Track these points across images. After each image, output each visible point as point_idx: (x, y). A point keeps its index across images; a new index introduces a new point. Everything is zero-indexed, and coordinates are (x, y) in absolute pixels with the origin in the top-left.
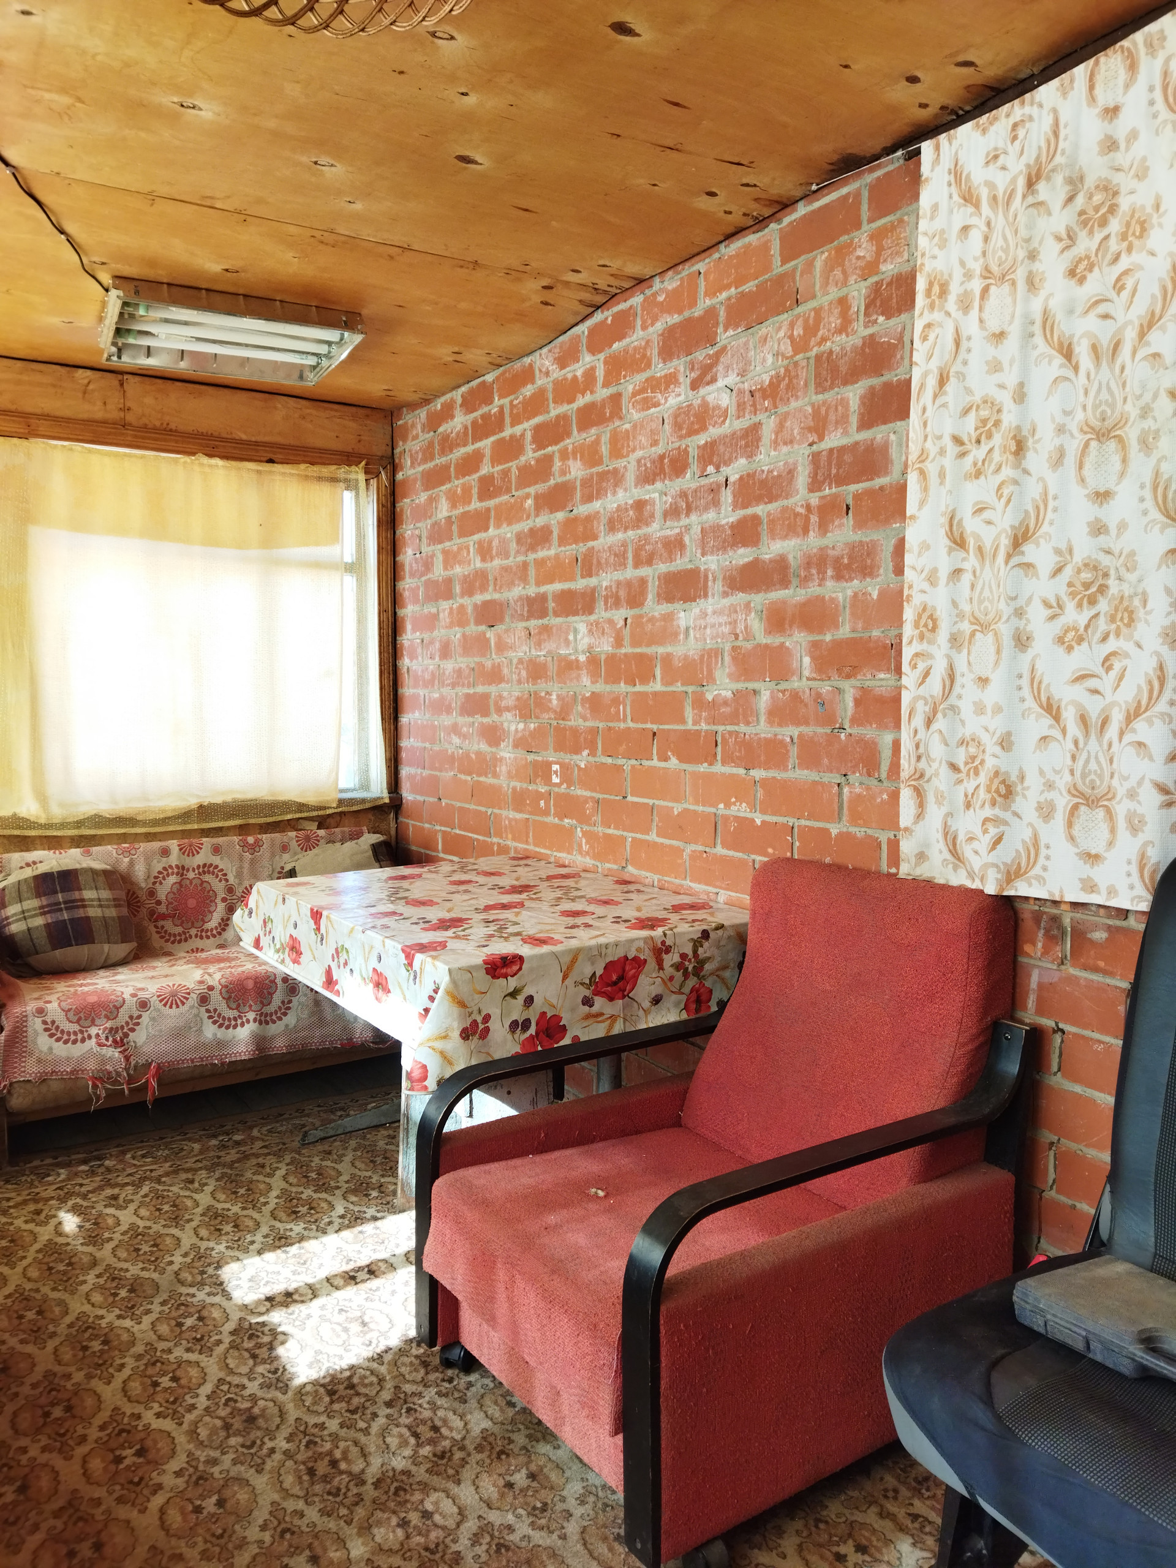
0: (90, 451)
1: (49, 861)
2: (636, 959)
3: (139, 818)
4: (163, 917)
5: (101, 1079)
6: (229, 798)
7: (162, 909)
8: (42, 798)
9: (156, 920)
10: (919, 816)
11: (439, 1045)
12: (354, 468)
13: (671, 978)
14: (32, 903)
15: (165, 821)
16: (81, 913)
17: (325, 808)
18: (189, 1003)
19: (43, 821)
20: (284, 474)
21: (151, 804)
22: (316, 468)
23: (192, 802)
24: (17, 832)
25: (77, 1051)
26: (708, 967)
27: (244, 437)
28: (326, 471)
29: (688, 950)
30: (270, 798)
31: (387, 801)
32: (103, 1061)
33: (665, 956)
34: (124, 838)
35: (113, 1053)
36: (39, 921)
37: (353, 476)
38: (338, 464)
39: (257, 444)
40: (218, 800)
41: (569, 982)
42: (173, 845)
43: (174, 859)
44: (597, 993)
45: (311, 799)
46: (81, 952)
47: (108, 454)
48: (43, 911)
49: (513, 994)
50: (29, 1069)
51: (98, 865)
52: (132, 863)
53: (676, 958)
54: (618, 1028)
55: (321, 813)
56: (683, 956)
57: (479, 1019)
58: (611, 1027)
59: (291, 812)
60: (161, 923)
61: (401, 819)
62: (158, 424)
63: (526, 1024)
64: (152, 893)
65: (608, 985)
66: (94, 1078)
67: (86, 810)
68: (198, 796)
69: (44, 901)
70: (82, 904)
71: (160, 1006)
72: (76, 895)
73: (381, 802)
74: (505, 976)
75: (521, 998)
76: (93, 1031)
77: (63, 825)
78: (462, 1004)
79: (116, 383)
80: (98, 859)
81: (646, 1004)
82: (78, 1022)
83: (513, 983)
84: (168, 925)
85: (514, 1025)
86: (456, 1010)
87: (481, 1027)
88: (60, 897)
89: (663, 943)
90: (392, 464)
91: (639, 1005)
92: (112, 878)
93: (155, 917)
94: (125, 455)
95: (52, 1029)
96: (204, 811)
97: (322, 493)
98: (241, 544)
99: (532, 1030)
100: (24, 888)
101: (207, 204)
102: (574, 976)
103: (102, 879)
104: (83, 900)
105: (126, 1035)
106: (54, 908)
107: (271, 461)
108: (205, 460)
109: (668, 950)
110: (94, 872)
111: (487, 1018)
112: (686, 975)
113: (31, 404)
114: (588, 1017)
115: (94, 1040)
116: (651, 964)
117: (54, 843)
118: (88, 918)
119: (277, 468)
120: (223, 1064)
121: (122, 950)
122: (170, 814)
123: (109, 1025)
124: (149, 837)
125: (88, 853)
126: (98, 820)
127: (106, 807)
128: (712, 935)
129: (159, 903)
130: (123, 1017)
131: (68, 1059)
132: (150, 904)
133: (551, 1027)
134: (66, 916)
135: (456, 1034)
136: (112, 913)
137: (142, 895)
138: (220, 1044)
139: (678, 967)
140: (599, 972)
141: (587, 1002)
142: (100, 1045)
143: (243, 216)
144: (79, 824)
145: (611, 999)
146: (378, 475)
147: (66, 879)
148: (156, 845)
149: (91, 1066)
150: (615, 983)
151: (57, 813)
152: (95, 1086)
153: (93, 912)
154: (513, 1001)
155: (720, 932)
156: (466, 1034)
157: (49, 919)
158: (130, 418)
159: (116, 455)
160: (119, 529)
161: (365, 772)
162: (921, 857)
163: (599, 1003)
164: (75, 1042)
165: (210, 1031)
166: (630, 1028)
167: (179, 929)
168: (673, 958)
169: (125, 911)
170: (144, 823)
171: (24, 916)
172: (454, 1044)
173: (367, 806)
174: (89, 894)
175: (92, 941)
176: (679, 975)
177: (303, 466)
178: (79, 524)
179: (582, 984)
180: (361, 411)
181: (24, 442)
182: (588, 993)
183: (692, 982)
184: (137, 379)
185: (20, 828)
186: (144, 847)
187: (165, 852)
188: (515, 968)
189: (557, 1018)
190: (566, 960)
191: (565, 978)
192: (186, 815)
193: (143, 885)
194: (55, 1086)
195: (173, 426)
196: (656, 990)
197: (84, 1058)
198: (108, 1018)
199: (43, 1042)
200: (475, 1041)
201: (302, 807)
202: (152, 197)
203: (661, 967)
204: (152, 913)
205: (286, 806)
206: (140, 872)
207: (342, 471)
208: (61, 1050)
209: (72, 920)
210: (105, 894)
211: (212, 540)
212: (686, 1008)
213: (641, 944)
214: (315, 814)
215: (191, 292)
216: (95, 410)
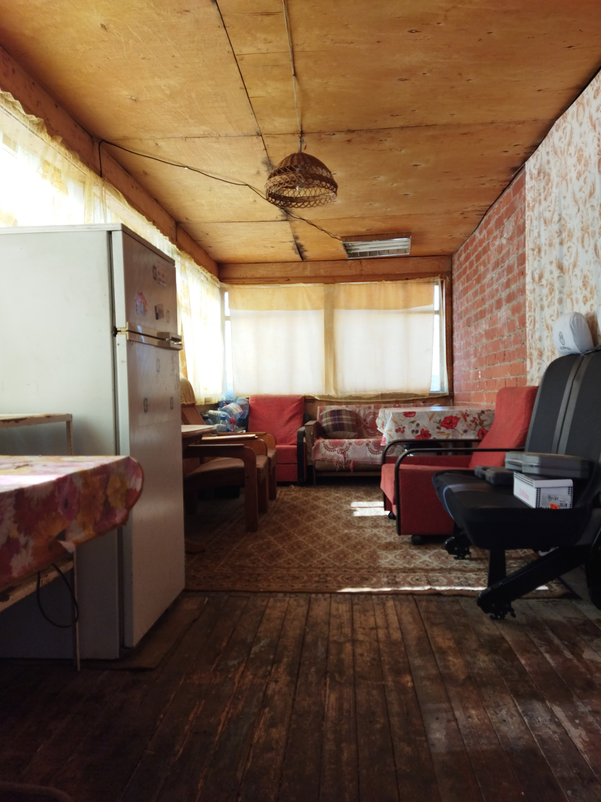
0: (351, 285)
1: (334, 407)
2: (456, 417)
3: (363, 397)
4: (368, 428)
5: (338, 463)
6: (391, 392)
7: (368, 425)
8: (336, 390)
9: (366, 429)
10: (531, 367)
11: (389, 433)
12: (436, 277)
13: (470, 425)
14: (329, 418)
15: (370, 398)
16: (341, 422)
17: (424, 396)
18: (363, 445)
19: (336, 397)
20: (411, 283)
21: (367, 393)
22: (422, 279)
23: (380, 393)
24: (329, 400)
25: (332, 454)
26: (485, 423)
27: (398, 273)
28: (426, 280)
29: (476, 416)
30: (404, 391)
31: (448, 394)
32: (339, 458)
33: (467, 417)
34: (359, 403)
35: (341, 456)
36: (330, 423)
37: (436, 280)
38: (430, 276)
39: (402, 274)
40: (388, 392)
41: (431, 421)
42: (372, 406)
43: (372, 410)
44: (442, 426)
45: (419, 393)
46: (341, 433)
47: (356, 285)
48: (331, 420)
49: (413, 422)
50: (319, 457)
51: (348, 409)
52: (360, 410)
53: (472, 419)
54: (450, 437)
55: (423, 398)
56: (475, 418)
57: (401, 427)
58: (448, 437)
59: (412, 397)
60: (367, 430)
61: (455, 402)
62: (371, 273)
63: (417, 432)
64: (365, 420)
65: (446, 424)
66: (336, 462)
67: (348, 394)
68: (381, 391)
69: (332, 418)
70: (342, 419)
71: (355, 445)
72: (341, 417)
73: (446, 395)
74: (410, 417)
75: (415, 424)
76: (337, 449)
77: (341, 398)
78: (396, 423)
79: (359, 263)
80: (350, 408)
81: (461, 432)
82: (333, 446)
83: (412, 419)
84: (369, 430)
85: (413, 431)
86: (394, 424)
87: (402, 430)
88: (336, 417)
89: (466, 413)
90: (450, 273)
91: (459, 432)
92: (351, 413)
93: (366, 428)
94: (361, 284)
95: (326, 447)
96: (383, 396)
97: (424, 288)
98: (396, 308)
99: (419, 433)
100: (328, 414)
101: (352, 217)
102: (433, 419)
103: (348, 413)
104: (342, 418)
105: (345, 452)
106: (335, 420)
107: (407, 279)
108: (385, 282)
109: (468, 416)
110: (347, 411)
111: (404, 428)
112: (476, 425)
113: (335, 274)
114: (439, 433)
115: (336, 452)
116: (462, 419)
117: (339, 403)
118: (343, 423)
119: (409, 281)
120: (372, 464)
121: (353, 434)
122: (372, 396)
123: (341, 448)
124: (367, 403)
125: (347, 407)
126: (351, 397)
127: (353, 393)
128: (486, 412)
129: (367, 423)
130: (344, 447)
131: (330, 456)
132: (365, 423)
133: (425, 433)
134: (337, 422)
135: (394, 430)
136: (350, 423)
137: (362, 421)
138: (372, 458)
139: (473, 421)
140: (442, 419)
141: (438, 428)
142: (338, 453)
143: (363, 218)
144: (346, 398)
145: (447, 428)
146: (445, 278)
147: (338, 412)
148: (367, 405)
149: (336, 458)
150: (448, 424)
151: (340, 395)
152: (336, 465)
153: (345, 422)
154: (413, 424)
155: (489, 412)
156: (397, 431)
157: (333, 423)
158: (363, 273)
159: (358, 284)
160: (359, 308)
161: (442, 384)
162: (532, 380)
163: (443, 429)
164: (332, 451)
165: (369, 454)
166: (455, 438)
167: (373, 432)
168: (469, 419)
169: (355, 423)
170: (364, 399)
171: (327, 421)
172: (393, 433)
173: (440, 396)
174: (344, 417)
175: (344, 430)
176: (473, 424)
177: (418, 279)
178: (347, 308)
179: (437, 422)
180: (439, 257)
181: (333, 285)
182: (439, 425)
183: (479, 427)
184: (366, 260)
185: (330, 398)
186: (363, 406)
187: (370, 408)
188: (413, 415)
189: (428, 431)
190: (430, 414)
191: (430, 419)
192: (377, 397)
193: (363, 417)
194: (326, 463)
195: (376, 273)
196: (465, 427)
197: (333, 456)
198: (340, 446)
199: (323, 450)
200: (399, 433)
201: (416, 395)
202: (339, 219)
203: (466, 420)
204: (365, 426)
205: (410, 395)
206: (362, 413)
207: (432, 279)
208: (328, 453)
209: (339, 424)
210: (349, 417)
211: (387, 308)
212: (478, 435)
213: (458, 413)
214: (421, 398)
215: (361, 237)
216: (354, 272)
